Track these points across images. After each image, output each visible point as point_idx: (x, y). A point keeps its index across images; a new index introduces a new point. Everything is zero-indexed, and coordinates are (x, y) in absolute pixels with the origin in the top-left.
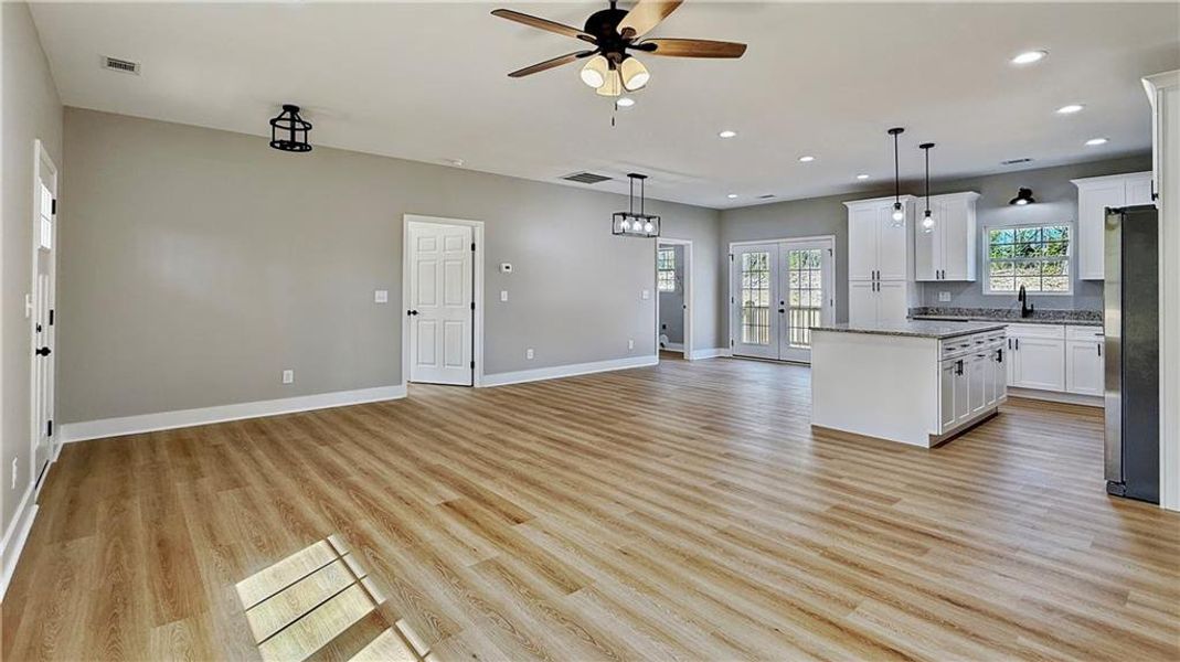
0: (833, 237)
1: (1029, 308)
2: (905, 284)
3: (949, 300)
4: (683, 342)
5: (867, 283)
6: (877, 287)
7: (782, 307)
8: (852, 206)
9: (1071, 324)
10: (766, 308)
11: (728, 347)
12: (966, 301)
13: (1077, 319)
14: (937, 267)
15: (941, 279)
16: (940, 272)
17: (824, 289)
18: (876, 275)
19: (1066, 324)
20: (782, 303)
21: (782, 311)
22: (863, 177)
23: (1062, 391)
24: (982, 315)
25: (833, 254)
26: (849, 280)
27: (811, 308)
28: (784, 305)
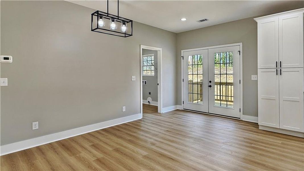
0: (241, 44)
2: (302, 70)
4: (157, 102)
5: (272, 70)
6: (279, 72)
7: (210, 84)
11: (181, 105)
17: (235, 74)
18: (279, 64)
21: (210, 86)
25: (241, 54)
26: (258, 68)
27: (227, 84)
28: (211, 83)
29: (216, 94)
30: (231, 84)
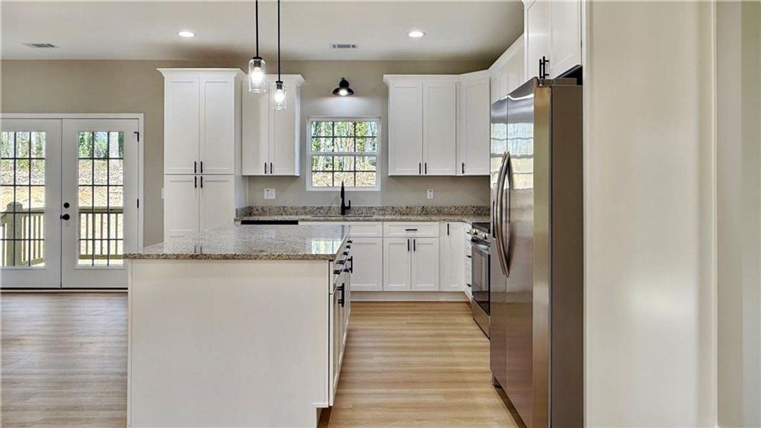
0: (141, 116)
1: (347, 205)
2: (232, 179)
3: (274, 197)
5: (186, 178)
6: (199, 183)
7: (65, 211)
8: (170, 75)
9: (388, 220)
10: (40, 212)
12: (290, 199)
13: (384, 215)
14: (264, 159)
15: (269, 174)
16: (268, 165)
17: (126, 185)
18: (199, 167)
19: (383, 220)
20: (67, 205)
21: (66, 217)
22: (187, 35)
23: (381, 290)
24: (306, 214)
25: (141, 138)
26: (165, 173)
27: (109, 211)
28: (69, 208)
29: (83, 236)
30: (117, 211)
